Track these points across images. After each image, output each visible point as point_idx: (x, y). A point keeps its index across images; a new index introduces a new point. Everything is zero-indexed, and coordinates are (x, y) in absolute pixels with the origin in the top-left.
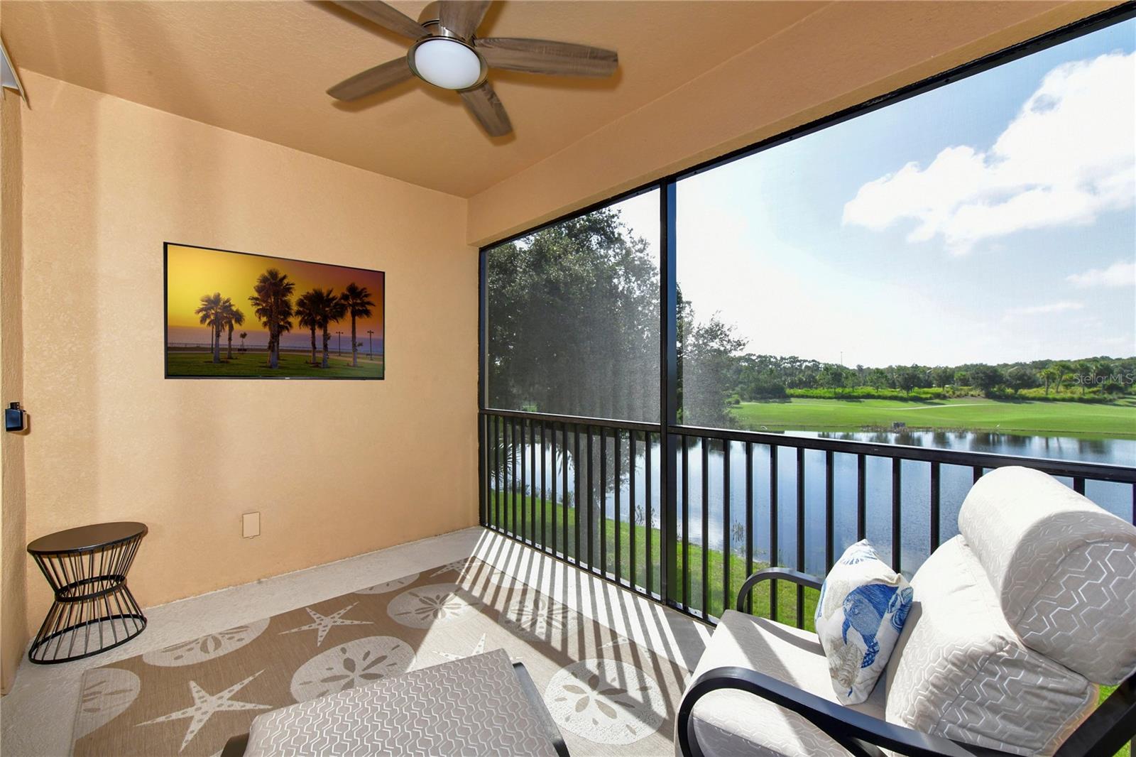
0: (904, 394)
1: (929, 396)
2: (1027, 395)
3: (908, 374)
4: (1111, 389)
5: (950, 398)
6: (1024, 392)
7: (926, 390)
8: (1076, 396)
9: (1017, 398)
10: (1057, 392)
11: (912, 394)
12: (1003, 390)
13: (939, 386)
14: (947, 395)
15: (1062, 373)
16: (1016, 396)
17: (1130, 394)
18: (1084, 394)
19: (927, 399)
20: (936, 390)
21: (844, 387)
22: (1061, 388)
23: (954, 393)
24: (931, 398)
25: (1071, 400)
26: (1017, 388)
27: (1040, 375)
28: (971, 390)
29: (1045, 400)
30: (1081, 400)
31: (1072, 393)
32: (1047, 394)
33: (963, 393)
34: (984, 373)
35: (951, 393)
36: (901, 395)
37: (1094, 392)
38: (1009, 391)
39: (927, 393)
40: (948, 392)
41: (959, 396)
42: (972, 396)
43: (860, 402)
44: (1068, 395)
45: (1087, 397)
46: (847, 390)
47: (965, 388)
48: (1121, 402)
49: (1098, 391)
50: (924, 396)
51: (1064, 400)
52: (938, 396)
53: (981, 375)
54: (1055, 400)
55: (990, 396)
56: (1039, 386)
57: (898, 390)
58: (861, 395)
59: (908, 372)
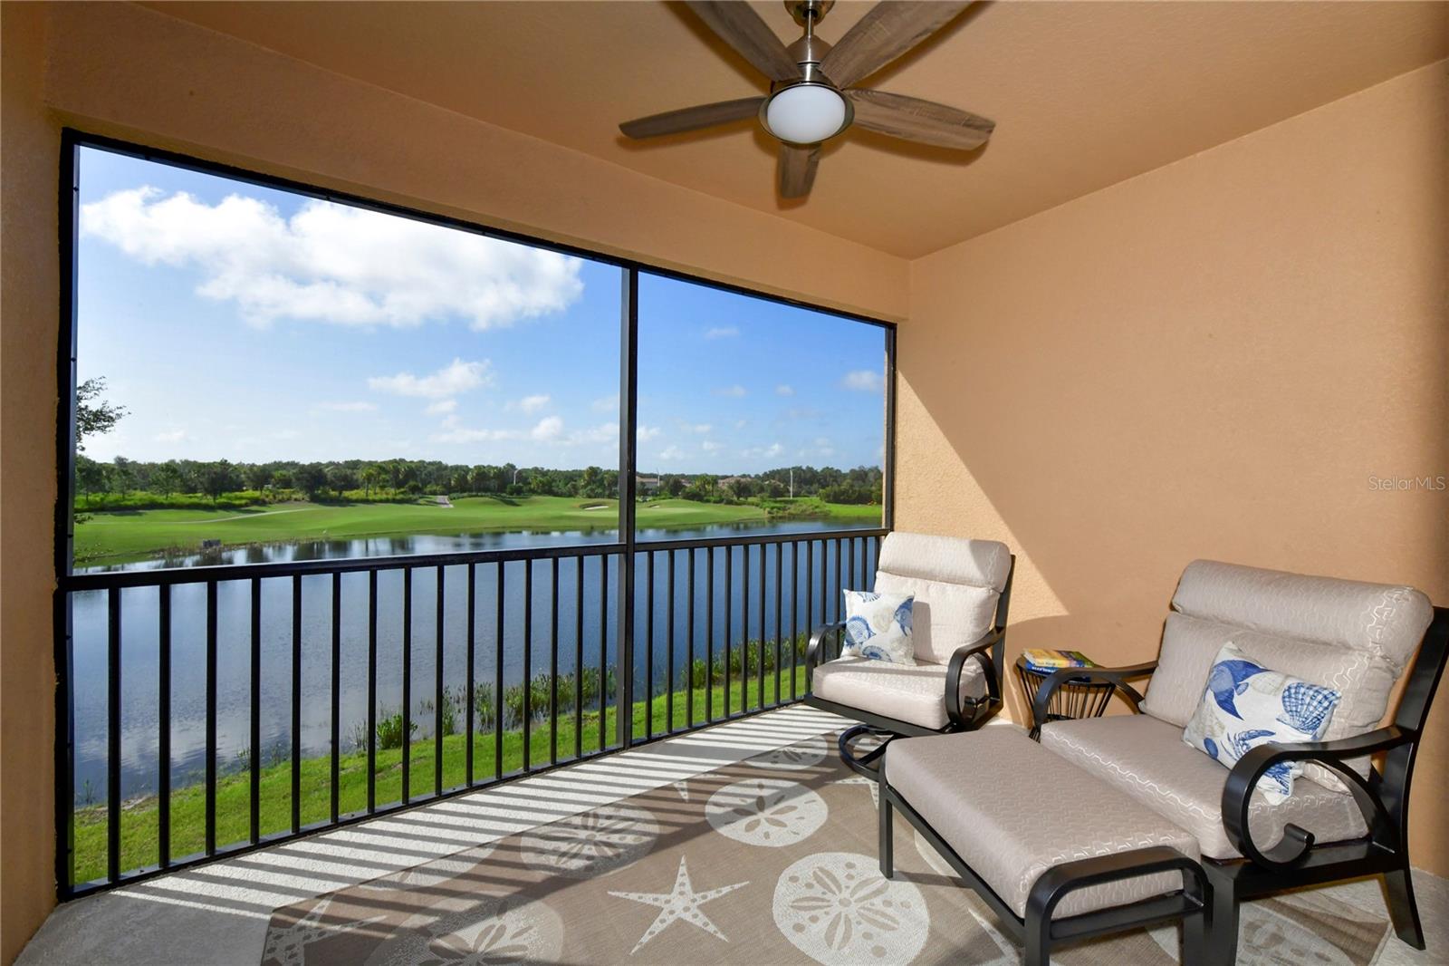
0: (209, 500)
1: (243, 502)
2: (350, 497)
3: (215, 473)
4: (414, 489)
5: (270, 503)
6: (346, 494)
7: (238, 493)
8: (390, 497)
9: (342, 501)
10: (375, 494)
11: (221, 500)
12: (327, 493)
13: (255, 489)
14: (267, 500)
15: (379, 474)
16: (341, 498)
17: (425, 494)
18: (396, 495)
19: (241, 506)
20: (250, 493)
21: (102, 489)
22: (378, 490)
23: (275, 497)
24: (246, 505)
25: (387, 501)
26: (341, 489)
27: (360, 475)
28: (293, 493)
29: (366, 501)
30: (394, 501)
31: (387, 494)
32: (367, 495)
33: (285, 497)
34: (310, 473)
35: (271, 497)
36: (204, 501)
37: (402, 493)
38: (333, 493)
39: (241, 498)
40: (267, 496)
41: (281, 501)
42: (296, 500)
43: (140, 514)
44: (384, 496)
45: (399, 497)
46: (112, 497)
47: (287, 490)
48: (421, 501)
49: (405, 492)
50: (237, 502)
51: (381, 501)
52: (256, 501)
53: (305, 475)
54: (374, 502)
55: (315, 499)
56: (357, 487)
57: (200, 495)
58: (139, 503)
59: (215, 470)
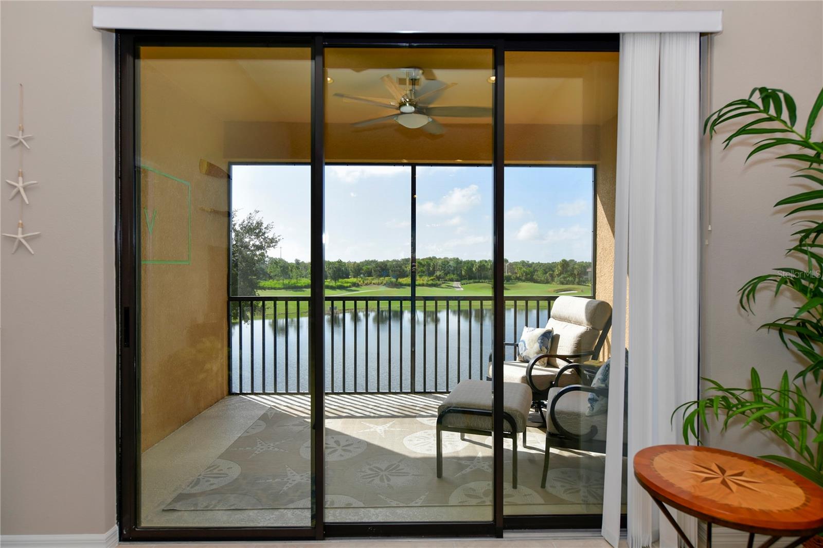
0: (333, 283)
1: (349, 285)
2: (403, 282)
3: (335, 267)
4: (439, 278)
5: (361, 286)
6: (400, 280)
7: (346, 280)
8: (425, 282)
9: (397, 285)
11: (338, 284)
13: (354, 277)
14: (360, 283)
15: (419, 267)
17: (446, 280)
18: (428, 281)
19: (347, 287)
20: (352, 280)
21: (290, 278)
24: (350, 287)
25: (423, 285)
26: (398, 277)
27: (408, 268)
28: (373, 279)
30: (427, 285)
31: (423, 280)
33: (369, 282)
34: (380, 267)
35: (362, 282)
36: (331, 284)
37: (432, 280)
38: (394, 279)
39: (348, 282)
40: (360, 281)
41: (367, 284)
42: (374, 284)
43: (304, 291)
45: (430, 282)
46: (293, 281)
47: (370, 278)
48: (443, 285)
49: (434, 279)
50: (346, 285)
52: (354, 285)
53: (379, 268)
56: (406, 276)
57: (329, 280)
58: (303, 285)
59: (335, 266)
